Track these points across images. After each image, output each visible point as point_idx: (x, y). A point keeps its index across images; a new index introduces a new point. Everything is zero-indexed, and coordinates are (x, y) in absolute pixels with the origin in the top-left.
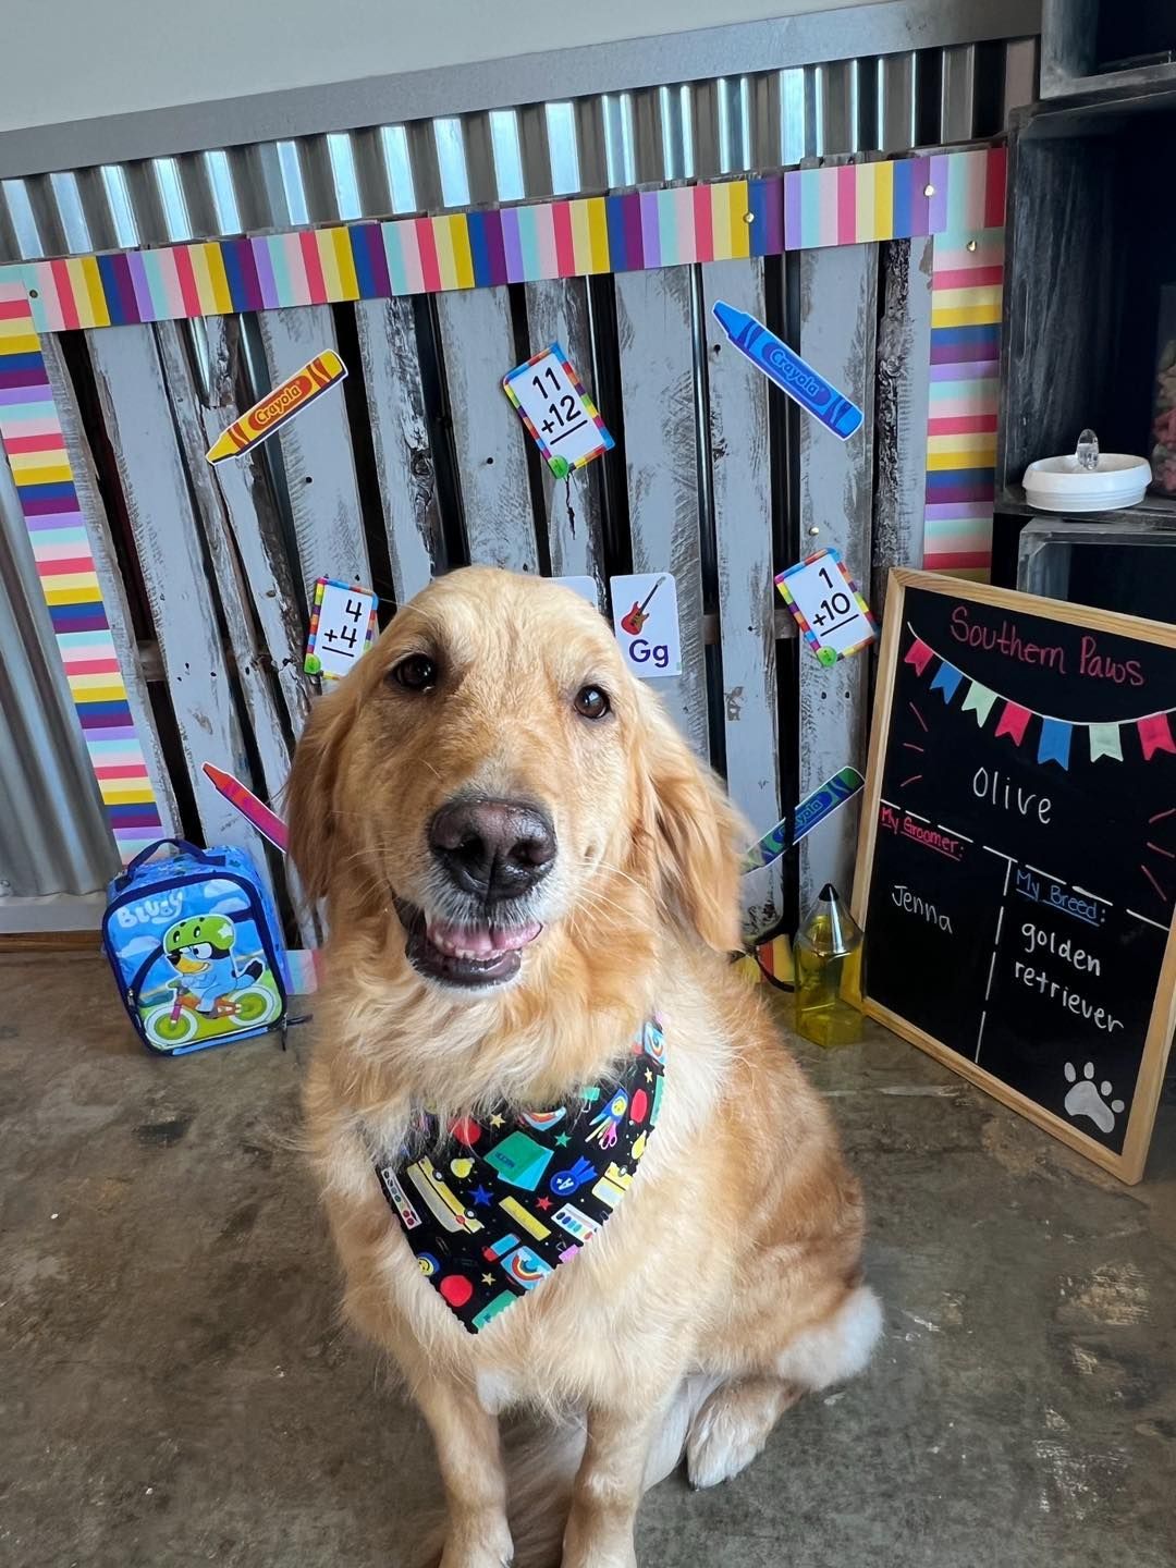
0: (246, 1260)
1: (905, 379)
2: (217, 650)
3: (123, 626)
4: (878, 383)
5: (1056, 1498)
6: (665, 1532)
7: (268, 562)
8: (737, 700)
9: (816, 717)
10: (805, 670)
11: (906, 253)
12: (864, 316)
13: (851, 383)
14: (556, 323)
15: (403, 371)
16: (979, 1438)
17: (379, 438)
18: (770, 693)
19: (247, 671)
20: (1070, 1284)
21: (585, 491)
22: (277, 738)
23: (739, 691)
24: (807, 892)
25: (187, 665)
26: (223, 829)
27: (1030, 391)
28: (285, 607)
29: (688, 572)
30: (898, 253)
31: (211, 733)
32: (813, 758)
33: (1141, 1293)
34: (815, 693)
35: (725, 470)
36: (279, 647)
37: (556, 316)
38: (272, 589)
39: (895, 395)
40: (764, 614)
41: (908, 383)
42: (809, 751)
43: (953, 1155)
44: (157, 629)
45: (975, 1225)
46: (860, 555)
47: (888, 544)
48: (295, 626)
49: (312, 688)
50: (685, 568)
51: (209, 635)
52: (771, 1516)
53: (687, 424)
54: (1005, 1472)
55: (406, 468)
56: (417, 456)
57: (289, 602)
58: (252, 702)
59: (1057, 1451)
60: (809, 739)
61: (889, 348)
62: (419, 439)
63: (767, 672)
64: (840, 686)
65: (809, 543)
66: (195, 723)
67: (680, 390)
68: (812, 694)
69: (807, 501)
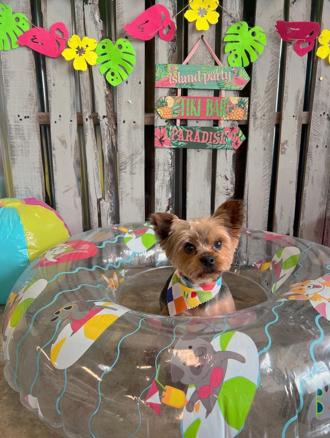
2: (74, 110)
8: (285, 146)
9: (314, 156)
10: (312, 136)
18: (298, 144)
19: (87, 119)
22: (95, 151)
23: (286, 142)
24: (302, 229)
25: (60, 116)
26: (64, 192)
28: (107, 93)
31: (66, 147)
32: (311, 172)
34: (314, 145)
35: (291, 50)
36: (102, 109)
40: (299, 111)
42: (310, 169)
44: (49, 99)
48: (110, 102)
49: (113, 131)
50: (271, 90)
51: (72, 102)
58: (87, 134)
60: (310, 164)
63: (298, 135)
64: (324, 143)
65: (319, 83)
66: (60, 143)
67: (278, 17)
68: (313, 145)
69: (320, 67)
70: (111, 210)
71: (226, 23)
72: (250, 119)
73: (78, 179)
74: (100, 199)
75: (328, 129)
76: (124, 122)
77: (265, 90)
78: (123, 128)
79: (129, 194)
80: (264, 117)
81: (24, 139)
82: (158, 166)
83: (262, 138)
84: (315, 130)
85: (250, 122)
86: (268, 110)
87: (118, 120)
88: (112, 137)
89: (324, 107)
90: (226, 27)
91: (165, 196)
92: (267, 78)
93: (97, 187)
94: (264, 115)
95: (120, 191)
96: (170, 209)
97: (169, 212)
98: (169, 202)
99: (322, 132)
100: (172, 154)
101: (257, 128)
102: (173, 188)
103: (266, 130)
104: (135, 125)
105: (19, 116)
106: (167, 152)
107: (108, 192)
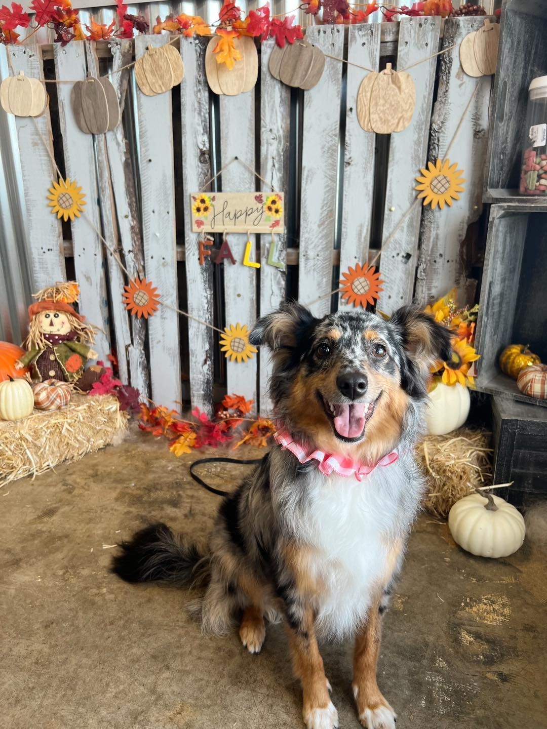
0: (44, 529)
1: (444, 133)
2: (98, 243)
3: (57, 226)
4: (430, 135)
5: (430, 701)
6: (208, 682)
7: (127, 200)
9: (385, 308)
11: (450, 68)
12: (426, 100)
13: (417, 134)
14: (274, 92)
15: (200, 111)
16: (395, 665)
17: (185, 143)
20: (468, 601)
21: (281, 178)
25: (84, 249)
27: (506, 141)
28: (132, 224)
29: (328, 225)
30: (445, 68)
31: (91, 285)
33: (507, 611)
35: (350, 172)
36: (127, 244)
37: (275, 88)
38: (127, 214)
39: (439, 141)
40: (363, 250)
41: (445, 135)
43: (421, 534)
44: (72, 230)
45: (423, 567)
46: (414, 224)
47: (429, 220)
48: (136, 234)
49: (141, 268)
50: (326, 223)
51: (96, 235)
52: (268, 684)
53: (334, 148)
54: (405, 684)
55: (197, 159)
56: (203, 153)
57: (135, 223)
58: (111, 270)
59: (439, 678)
61: (437, 117)
62: (204, 145)
64: (398, 293)
65: (389, 215)
66: (84, 279)
67: (332, 131)
68: (384, 296)
69: (390, 194)
70: (141, 358)
71: (265, 141)
72: (300, 260)
73: (105, 321)
74: (129, 346)
75: (403, 275)
76: (152, 258)
77: (318, 222)
78: (151, 265)
79: (160, 341)
80: (318, 258)
81: (48, 274)
82: (192, 311)
83: (316, 283)
84: (385, 275)
85: (300, 263)
86: (323, 248)
87: (145, 256)
88: (140, 274)
89: (397, 246)
90: (266, 145)
91: (201, 346)
92: (321, 207)
93: (125, 331)
94: (318, 255)
95: (150, 337)
96: (208, 363)
97: (206, 367)
98: (207, 355)
99: (395, 279)
100: (209, 297)
101: (310, 270)
102: (210, 338)
103: (321, 273)
104: (165, 262)
105: (42, 248)
106: (202, 295)
107: (137, 337)
